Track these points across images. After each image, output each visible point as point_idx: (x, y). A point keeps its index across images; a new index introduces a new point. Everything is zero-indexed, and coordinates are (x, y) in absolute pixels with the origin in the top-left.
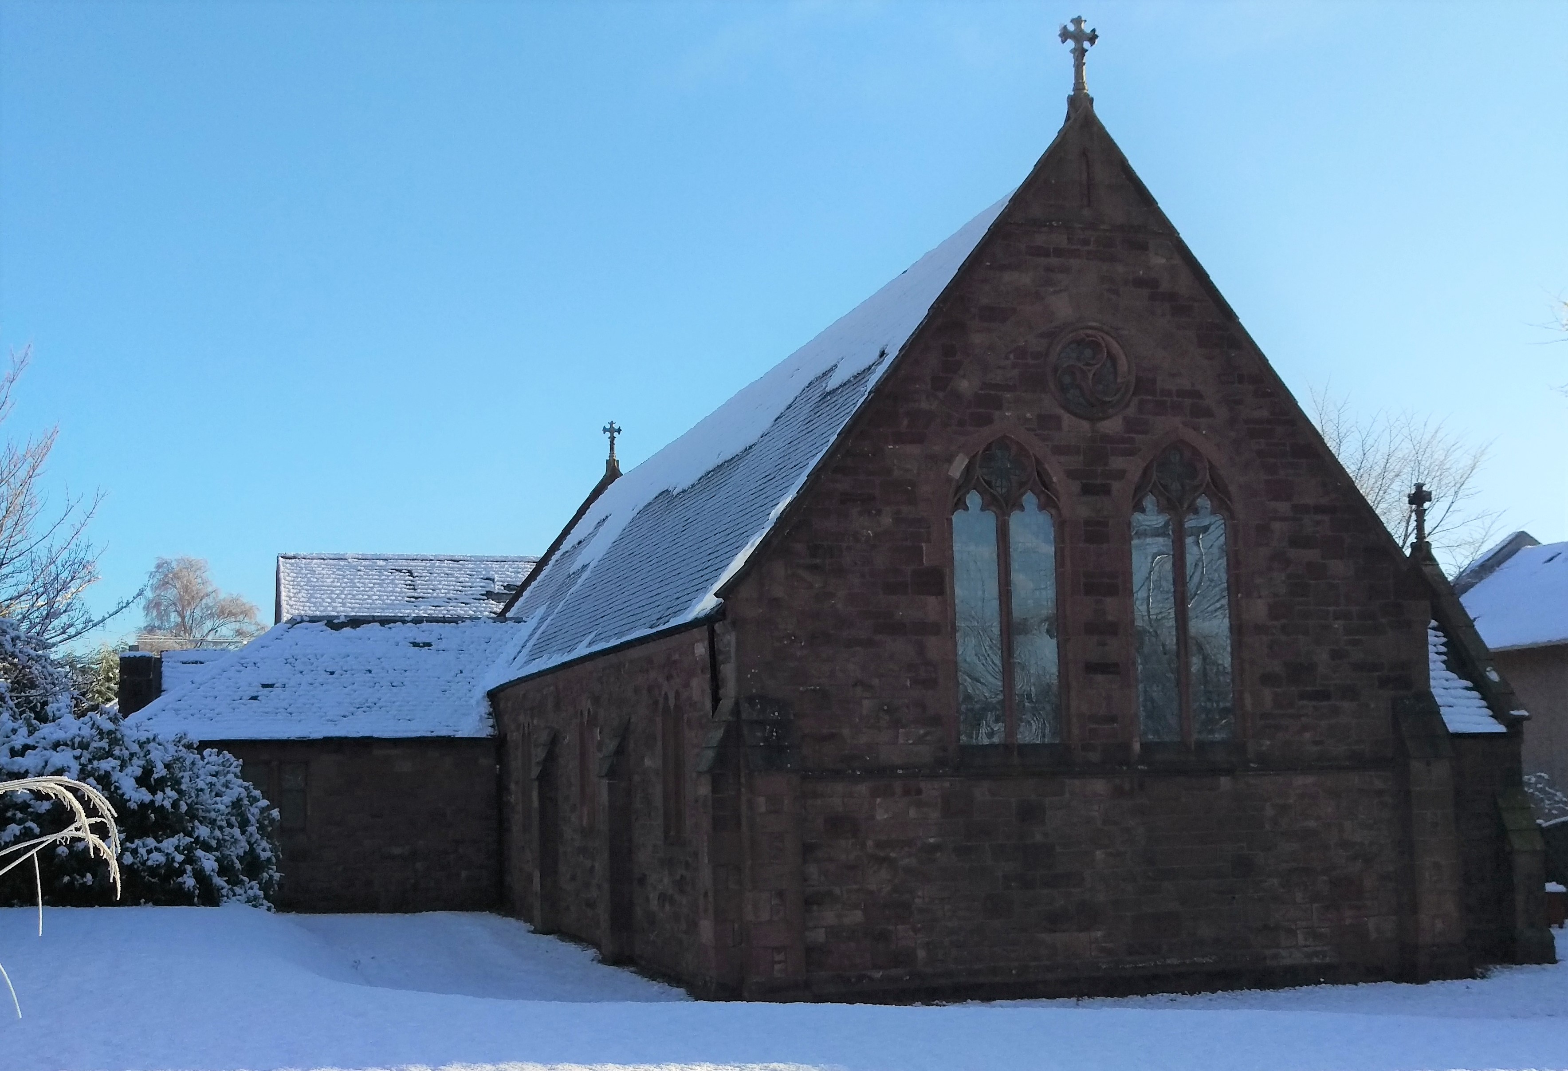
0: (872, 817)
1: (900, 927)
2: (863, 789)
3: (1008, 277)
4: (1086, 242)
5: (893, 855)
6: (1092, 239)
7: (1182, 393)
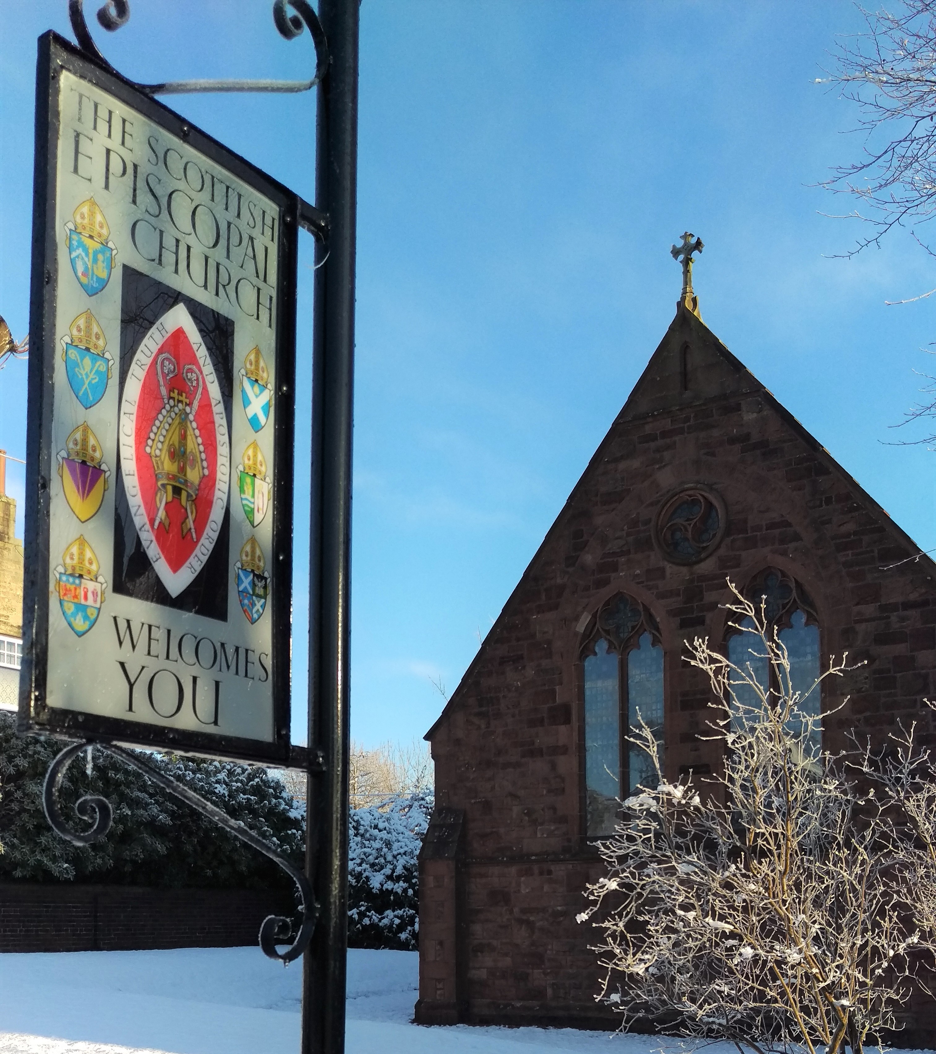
0: (519, 891)
1: (535, 971)
2: (513, 870)
3: (622, 465)
4: (687, 419)
5: (532, 919)
6: (692, 416)
7: (772, 526)
